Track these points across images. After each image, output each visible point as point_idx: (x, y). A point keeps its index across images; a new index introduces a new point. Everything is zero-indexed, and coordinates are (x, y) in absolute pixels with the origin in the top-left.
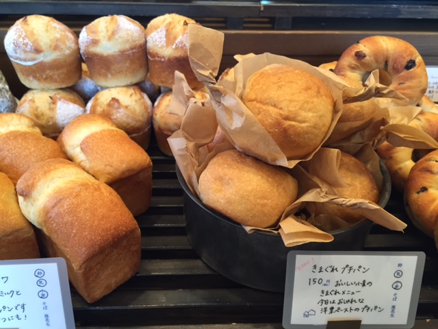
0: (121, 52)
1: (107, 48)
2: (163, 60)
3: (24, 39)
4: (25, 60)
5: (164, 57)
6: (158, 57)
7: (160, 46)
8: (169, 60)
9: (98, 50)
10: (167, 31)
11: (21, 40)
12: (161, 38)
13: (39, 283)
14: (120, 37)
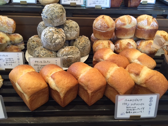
0: (132, 27)
1: (128, 26)
2: (145, 30)
3: (104, 23)
4: (103, 30)
5: (146, 29)
6: (144, 29)
7: (145, 25)
8: (148, 30)
9: (125, 27)
10: (147, 21)
11: (103, 24)
12: (145, 23)
13: (150, 101)
14: (133, 23)
